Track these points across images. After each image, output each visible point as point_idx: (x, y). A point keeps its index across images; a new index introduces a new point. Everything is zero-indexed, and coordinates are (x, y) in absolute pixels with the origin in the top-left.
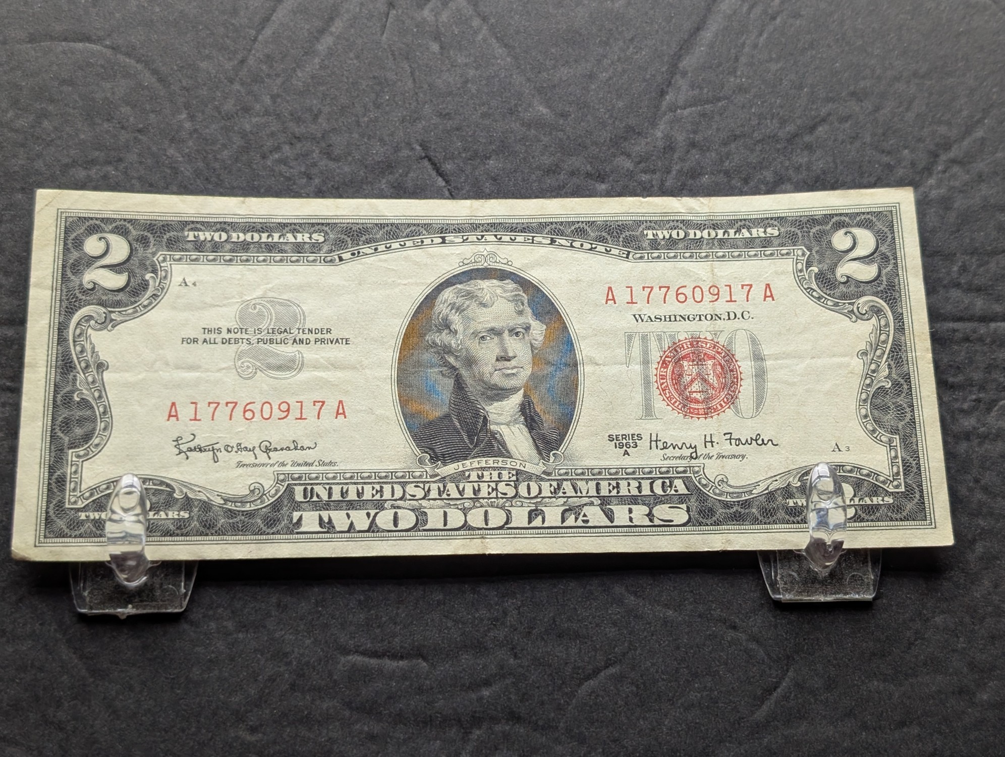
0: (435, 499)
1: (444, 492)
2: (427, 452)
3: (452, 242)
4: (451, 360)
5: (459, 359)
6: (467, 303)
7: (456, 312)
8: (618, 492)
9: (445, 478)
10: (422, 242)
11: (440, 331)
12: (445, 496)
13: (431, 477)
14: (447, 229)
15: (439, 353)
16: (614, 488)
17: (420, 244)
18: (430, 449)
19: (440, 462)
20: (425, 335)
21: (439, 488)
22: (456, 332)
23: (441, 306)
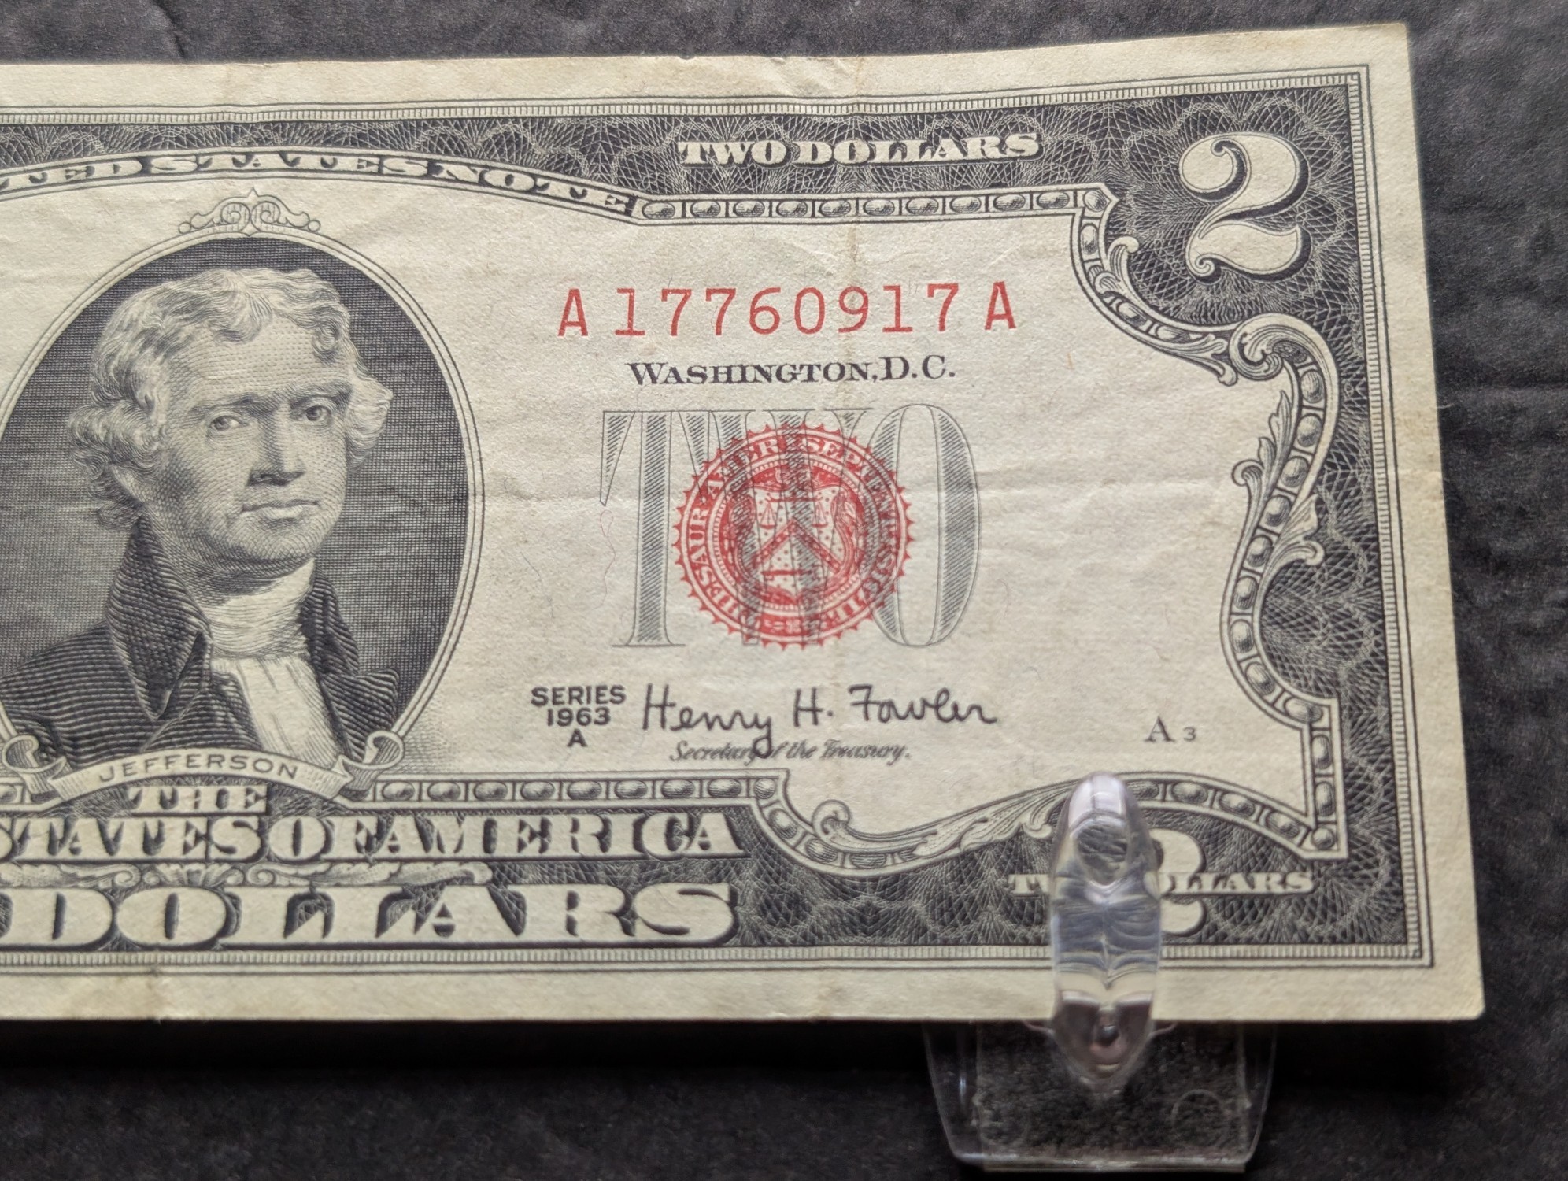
0: (35, 863)
1: (62, 841)
2: (30, 732)
3: (167, 172)
4: (128, 481)
5: (150, 478)
6: (189, 329)
7: (156, 354)
8: (544, 848)
9: (70, 802)
10: (89, 171)
11: (106, 404)
12: (64, 853)
13: (35, 799)
14: (157, 139)
15: (97, 463)
16: (533, 835)
17: (83, 176)
18: (43, 722)
19: (62, 760)
20: (66, 413)
21: (51, 832)
22: (149, 407)
23: (118, 337)
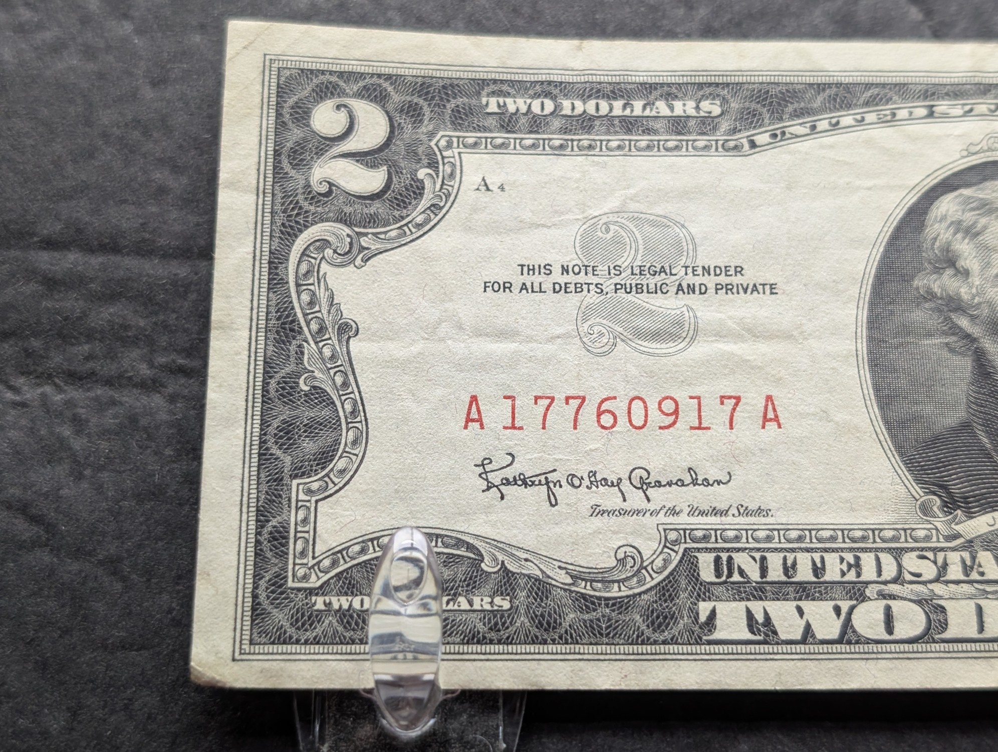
0: (957, 582)
1: (972, 568)
2: (934, 493)
3: (945, 116)
4: (964, 323)
5: (977, 321)
6: (983, 221)
7: (964, 238)
9: (971, 541)
10: (894, 115)
11: (938, 271)
12: (975, 576)
13: (949, 538)
14: (933, 94)
15: (940, 311)
17: (889, 118)
18: (941, 486)
19: (959, 512)
20: (912, 278)
21: (963, 561)
22: (966, 273)
23: (936, 226)
